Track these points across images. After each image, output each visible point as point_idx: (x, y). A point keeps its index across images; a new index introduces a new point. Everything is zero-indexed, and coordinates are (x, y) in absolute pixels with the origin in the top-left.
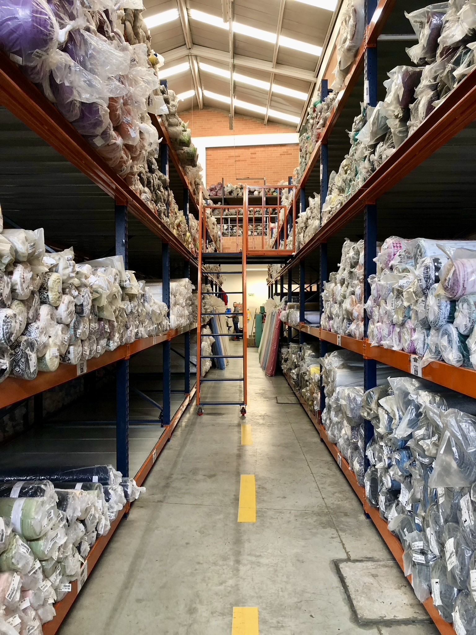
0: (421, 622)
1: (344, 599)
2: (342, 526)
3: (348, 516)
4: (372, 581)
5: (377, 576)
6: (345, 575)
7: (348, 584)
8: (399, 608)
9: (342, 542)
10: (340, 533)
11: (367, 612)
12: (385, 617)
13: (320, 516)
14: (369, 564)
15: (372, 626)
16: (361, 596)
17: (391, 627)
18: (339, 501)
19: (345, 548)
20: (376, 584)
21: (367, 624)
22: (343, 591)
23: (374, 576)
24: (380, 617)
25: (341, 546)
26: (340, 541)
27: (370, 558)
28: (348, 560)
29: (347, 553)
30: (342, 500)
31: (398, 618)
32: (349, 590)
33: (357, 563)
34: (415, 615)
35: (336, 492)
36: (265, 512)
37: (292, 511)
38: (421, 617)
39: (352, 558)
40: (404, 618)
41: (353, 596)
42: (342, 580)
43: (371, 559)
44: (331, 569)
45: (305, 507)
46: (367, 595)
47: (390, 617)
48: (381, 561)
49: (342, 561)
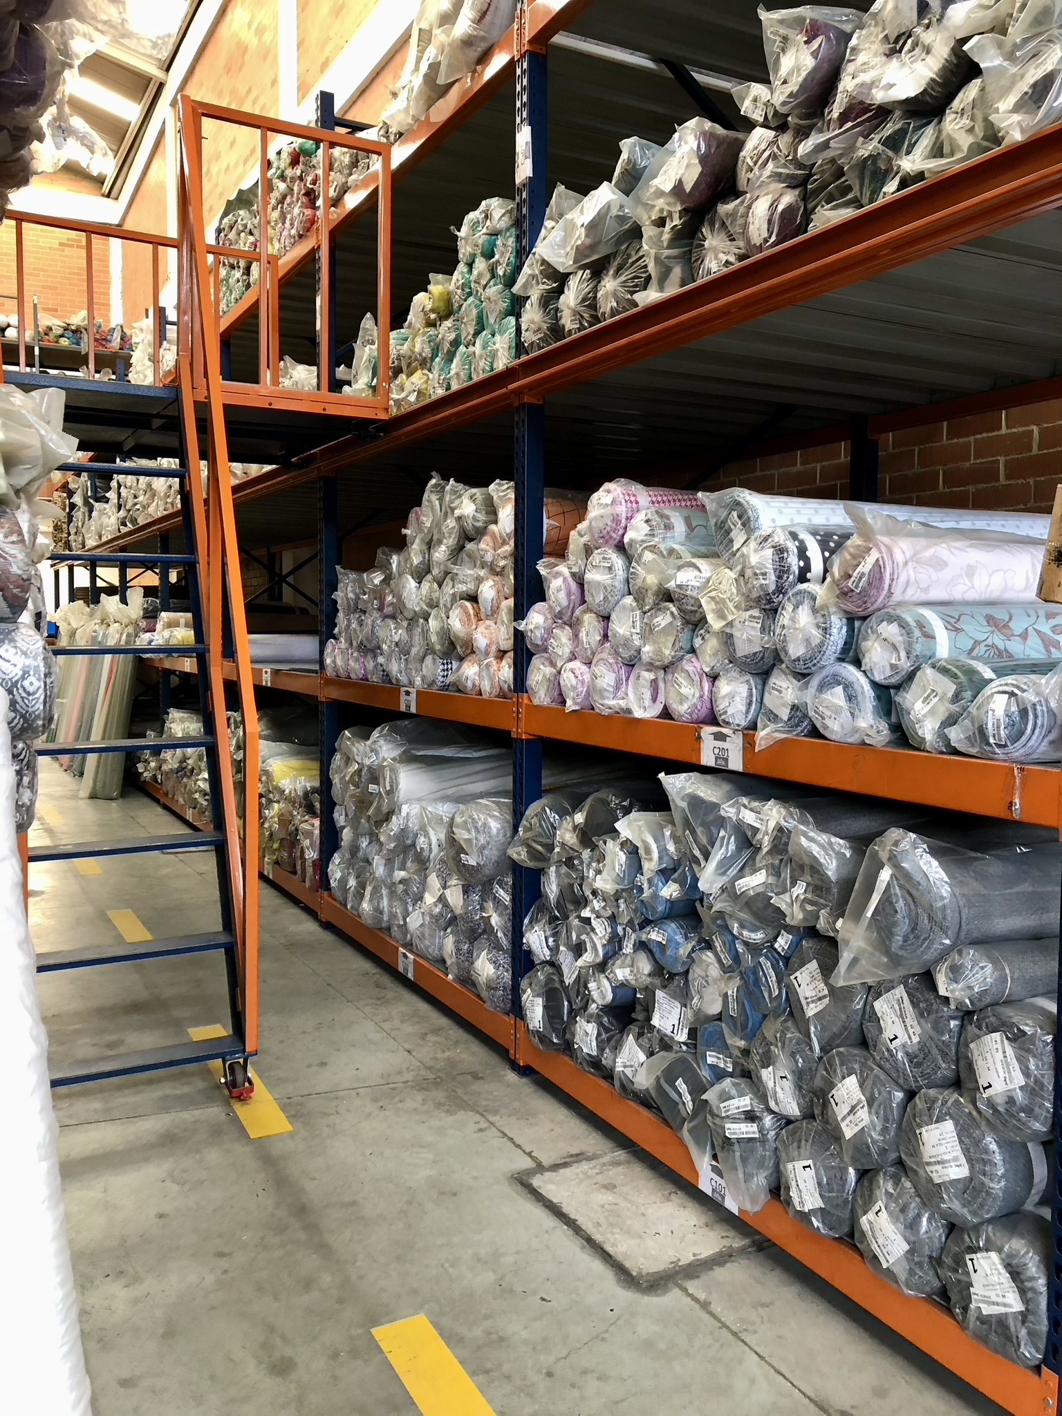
0: (742, 1250)
1: (583, 1248)
2: (484, 1103)
3: (482, 1078)
4: (611, 1198)
5: (615, 1187)
6: (555, 1201)
7: (572, 1216)
8: (690, 1236)
9: (505, 1135)
10: (491, 1118)
11: (642, 1260)
12: (679, 1260)
13: (426, 1090)
14: (585, 1166)
15: (666, 1285)
16: (613, 1233)
17: (698, 1277)
18: (444, 1052)
19: (519, 1146)
20: (623, 1204)
21: (656, 1283)
22: (571, 1232)
23: (610, 1187)
24: (672, 1263)
25: (509, 1143)
26: (501, 1135)
27: (577, 1155)
28: (540, 1168)
29: (529, 1154)
30: (449, 1049)
31: (702, 1256)
32: (584, 1228)
33: (562, 1171)
34: (727, 1243)
35: (426, 1034)
36: (301, 1104)
37: (360, 1090)
38: (738, 1243)
39: (546, 1162)
40: (712, 1252)
41: (598, 1237)
42: (556, 1211)
43: (580, 1157)
44: (518, 1193)
45: (382, 1076)
46: (621, 1229)
47: (687, 1258)
48: (601, 1156)
49: (530, 1173)
